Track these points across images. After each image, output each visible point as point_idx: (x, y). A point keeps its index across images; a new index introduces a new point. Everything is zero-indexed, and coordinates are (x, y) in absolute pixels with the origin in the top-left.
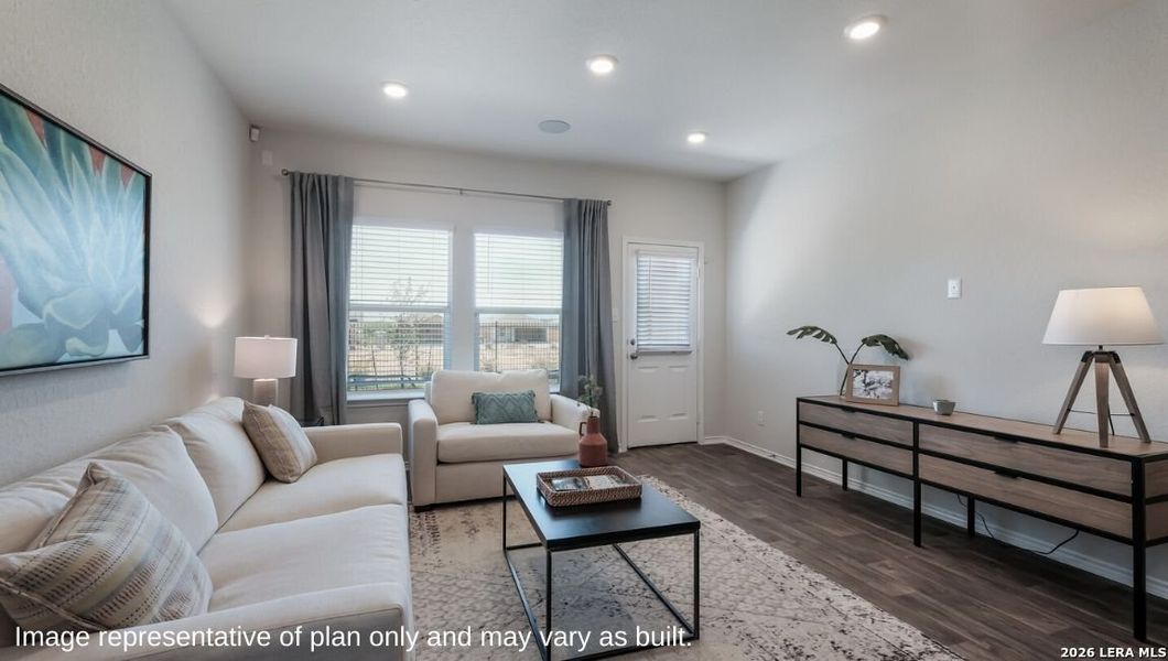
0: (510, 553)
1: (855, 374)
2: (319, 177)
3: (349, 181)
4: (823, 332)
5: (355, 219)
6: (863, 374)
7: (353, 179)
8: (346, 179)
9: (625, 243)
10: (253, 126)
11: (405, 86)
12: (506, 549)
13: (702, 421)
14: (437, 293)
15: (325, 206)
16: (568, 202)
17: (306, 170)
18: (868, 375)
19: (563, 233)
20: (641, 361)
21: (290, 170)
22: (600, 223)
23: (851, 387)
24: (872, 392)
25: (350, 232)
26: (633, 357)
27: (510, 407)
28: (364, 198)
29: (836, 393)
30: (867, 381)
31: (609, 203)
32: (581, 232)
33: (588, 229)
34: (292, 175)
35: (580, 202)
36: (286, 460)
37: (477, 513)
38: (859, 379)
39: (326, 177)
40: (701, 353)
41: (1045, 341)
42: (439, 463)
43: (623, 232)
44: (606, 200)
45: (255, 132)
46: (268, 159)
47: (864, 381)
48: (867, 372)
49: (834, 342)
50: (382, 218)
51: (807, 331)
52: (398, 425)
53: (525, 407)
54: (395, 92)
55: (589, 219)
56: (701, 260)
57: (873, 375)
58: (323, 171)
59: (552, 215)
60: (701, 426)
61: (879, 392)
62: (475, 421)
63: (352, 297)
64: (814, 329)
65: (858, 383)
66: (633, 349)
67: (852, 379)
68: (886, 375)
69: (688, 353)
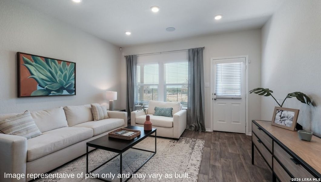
1: (277, 112)
6: (280, 112)
8: (135, 55)
9: (211, 60)
11: (130, 32)
14: (157, 80)
16: (189, 50)
18: (283, 113)
19: (188, 60)
20: (218, 101)
22: (200, 55)
23: (274, 118)
24: (283, 122)
26: (215, 100)
30: (282, 116)
32: (194, 59)
33: (196, 58)
34: (126, 57)
35: (193, 49)
38: (279, 114)
42: (136, 123)
44: (203, 47)
45: (121, 49)
46: (123, 54)
47: (280, 116)
48: (282, 111)
54: (128, 33)
55: (196, 54)
56: (247, 62)
57: (285, 113)
59: (185, 55)
61: (286, 122)
65: (278, 116)
66: (215, 97)
67: (275, 114)
68: (292, 114)
69: (240, 99)
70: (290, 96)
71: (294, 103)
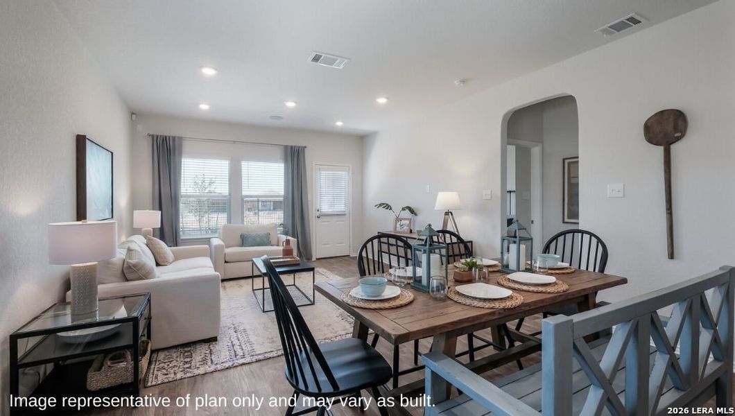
0: (255, 291)
1: (398, 222)
2: (166, 137)
3: (180, 138)
4: (387, 205)
5: (183, 155)
6: (400, 221)
7: (181, 138)
8: (179, 137)
9: (314, 165)
10: (133, 114)
11: (208, 105)
12: (253, 290)
13: (351, 245)
14: (222, 189)
15: (169, 150)
16: (286, 147)
17: (160, 134)
18: (402, 222)
19: (284, 161)
20: (322, 219)
21: (151, 133)
22: (301, 155)
23: (396, 227)
24: (402, 228)
25: (181, 162)
26: (318, 217)
27: (258, 240)
28: (187, 146)
29: (392, 230)
30: (401, 224)
31: (305, 147)
32: (292, 161)
33: (296, 159)
34: (153, 136)
35: (292, 147)
36: (165, 257)
37: (242, 282)
38: (399, 224)
39: (169, 137)
40: (351, 215)
41: (436, 209)
42: (226, 262)
43: (312, 160)
44: (304, 145)
45: (134, 116)
46: (139, 128)
49: (391, 209)
50: (196, 155)
51: (380, 205)
52: (208, 246)
53: (266, 240)
54: (204, 107)
55: (296, 155)
56: (351, 172)
58: (167, 134)
59: (279, 152)
60: (351, 248)
61: (404, 228)
62: (242, 245)
63: (182, 191)
64: (384, 204)
65: (398, 226)
66: (318, 214)
67: (396, 224)
68: (407, 222)
69: (345, 215)
70: (403, 209)
71: (407, 214)
